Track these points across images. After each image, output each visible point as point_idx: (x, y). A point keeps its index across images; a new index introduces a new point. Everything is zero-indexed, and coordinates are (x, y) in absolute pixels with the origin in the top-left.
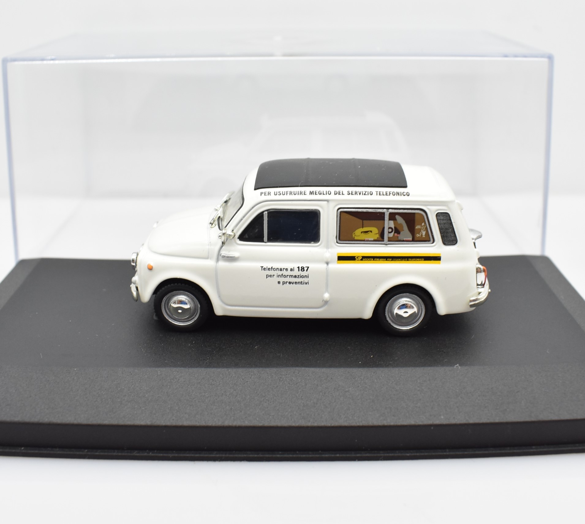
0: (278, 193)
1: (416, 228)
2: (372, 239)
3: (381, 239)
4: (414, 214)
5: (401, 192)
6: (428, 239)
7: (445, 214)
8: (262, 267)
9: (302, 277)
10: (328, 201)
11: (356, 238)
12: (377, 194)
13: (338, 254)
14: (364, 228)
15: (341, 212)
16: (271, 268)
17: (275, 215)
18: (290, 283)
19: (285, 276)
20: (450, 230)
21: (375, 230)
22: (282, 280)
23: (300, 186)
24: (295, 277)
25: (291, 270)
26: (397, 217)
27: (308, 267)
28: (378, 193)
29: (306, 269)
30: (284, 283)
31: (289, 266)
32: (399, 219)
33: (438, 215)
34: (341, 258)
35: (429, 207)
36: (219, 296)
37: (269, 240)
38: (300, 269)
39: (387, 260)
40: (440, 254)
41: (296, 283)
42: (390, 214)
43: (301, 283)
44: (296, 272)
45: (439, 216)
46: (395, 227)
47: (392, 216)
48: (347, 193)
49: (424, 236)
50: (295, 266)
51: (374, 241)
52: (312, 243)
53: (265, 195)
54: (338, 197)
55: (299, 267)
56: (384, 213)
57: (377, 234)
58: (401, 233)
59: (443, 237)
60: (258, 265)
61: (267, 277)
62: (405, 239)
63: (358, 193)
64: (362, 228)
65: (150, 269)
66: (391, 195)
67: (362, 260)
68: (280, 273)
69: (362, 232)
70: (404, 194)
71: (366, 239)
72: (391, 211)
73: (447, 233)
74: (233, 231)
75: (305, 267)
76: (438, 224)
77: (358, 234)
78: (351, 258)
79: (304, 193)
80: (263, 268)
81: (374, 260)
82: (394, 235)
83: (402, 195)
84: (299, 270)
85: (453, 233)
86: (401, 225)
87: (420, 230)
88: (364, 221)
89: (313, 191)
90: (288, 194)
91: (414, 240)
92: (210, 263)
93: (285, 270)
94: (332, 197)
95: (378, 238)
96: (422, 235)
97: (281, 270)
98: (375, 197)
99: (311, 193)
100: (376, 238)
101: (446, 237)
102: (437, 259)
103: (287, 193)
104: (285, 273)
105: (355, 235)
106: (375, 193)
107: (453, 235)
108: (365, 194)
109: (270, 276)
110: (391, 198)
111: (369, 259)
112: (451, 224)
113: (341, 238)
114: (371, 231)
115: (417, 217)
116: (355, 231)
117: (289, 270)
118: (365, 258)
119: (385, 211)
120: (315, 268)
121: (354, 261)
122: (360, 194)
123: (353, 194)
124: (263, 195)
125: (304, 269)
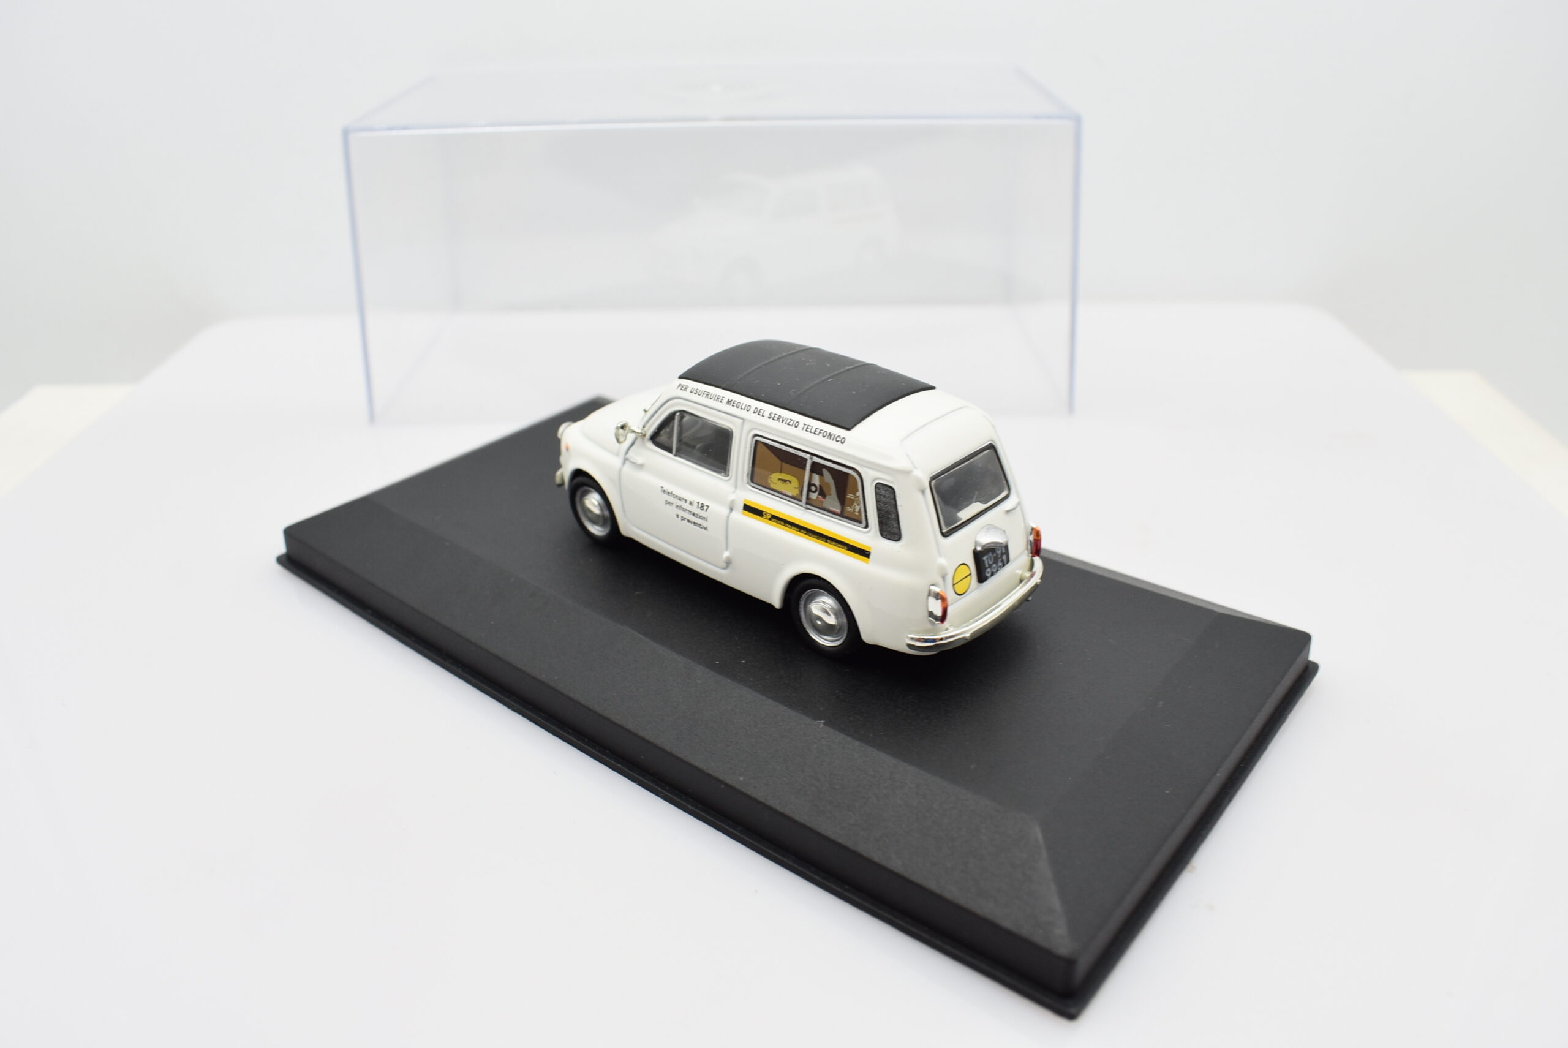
0: (694, 391)
1: (848, 497)
2: (790, 494)
4: (847, 474)
5: (835, 436)
6: (858, 519)
7: (888, 488)
8: (662, 487)
9: (700, 517)
10: (743, 419)
11: (772, 486)
12: (803, 429)
13: (745, 500)
14: (782, 474)
15: (756, 441)
16: (671, 491)
17: (687, 419)
18: (689, 521)
19: (685, 510)
20: (893, 516)
21: (793, 481)
22: (681, 513)
23: (722, 388)
24: (694, 514)
25: (691, 503)
26: (825, 471)
27: (709, 507)
28: (806, 427)
29: (705, 508)
30: (683, 519)
31: (689, 497)
32: (828, 476)
33: (879, 487)
34: (748, 508)
35: (866, 469)
36: (623, 508)
37: (677, 453)
38: (700, 505)
39: (800, 531)
40: (870, 548)
41: (695, 524)
42: (814, 464)
43: (699, 525)
44: (695, 509)
45: (879, 489)
46: (820, 486)
47: (817, 468)
48: (769, 415)
49: (857, 514)
50: (696, 499)
51: (791, 497)
52: (720, 473)
54: (757, 416)
55: (699, 503)
56: (806, 460)
57: (795, 488)
58: (828, 497)
59: (881, 523)
60: (658, 483)
61: (666, 503)
62: (831, 508)
63: (781, 420)
64: (778, 474)
65: (567, 449)
66: (821, 435)
67: (770, 519)
68: (679, 503)
69: (779, 479)
70: (838, 439)
71: (784, 491)
72: (816, 459)
73: (888, 519)
74: (644, 427)
75: (705, 504)
76: (878, 501)
77: (775, 478)
78: (758, 512)
79: (722, 399)
80: (663, 489)
81: (784, 525)
82: (818, 497)
83: (835, 439)
84: (698, 507)
85: (897, 522)
87: (852, 502)
88: (784, 464)
89: (732, 399)
90: (704, 396)
92: (618, 465)
93: (684, 500)
94: (751, 414)
95: (797, 494)
97: (680, 499)
98: (799, 432)
99: (730, 402)
100: (795, 494)
101: (886, 524)
102: (865, 554)
103: (704, 394)
104: (683, 504)
105: (771, 481)
106: (801, 426)
107: (895, 525)
108: (788, 424)
109: (669, 503)
110: (819, 439)
111: (779, 522)
112: (896, 506)
113: (755, 479)
114: (790, 482)
115: (849, 479)
116: (771, 474)
117: (689, 502)
118: (775, 518)
119: (807, 456)
120: (717, 510)
121: (760, 518)
122: (783, 421)
123: (776, 418)
124: (680, 388)
125: (703, 506)
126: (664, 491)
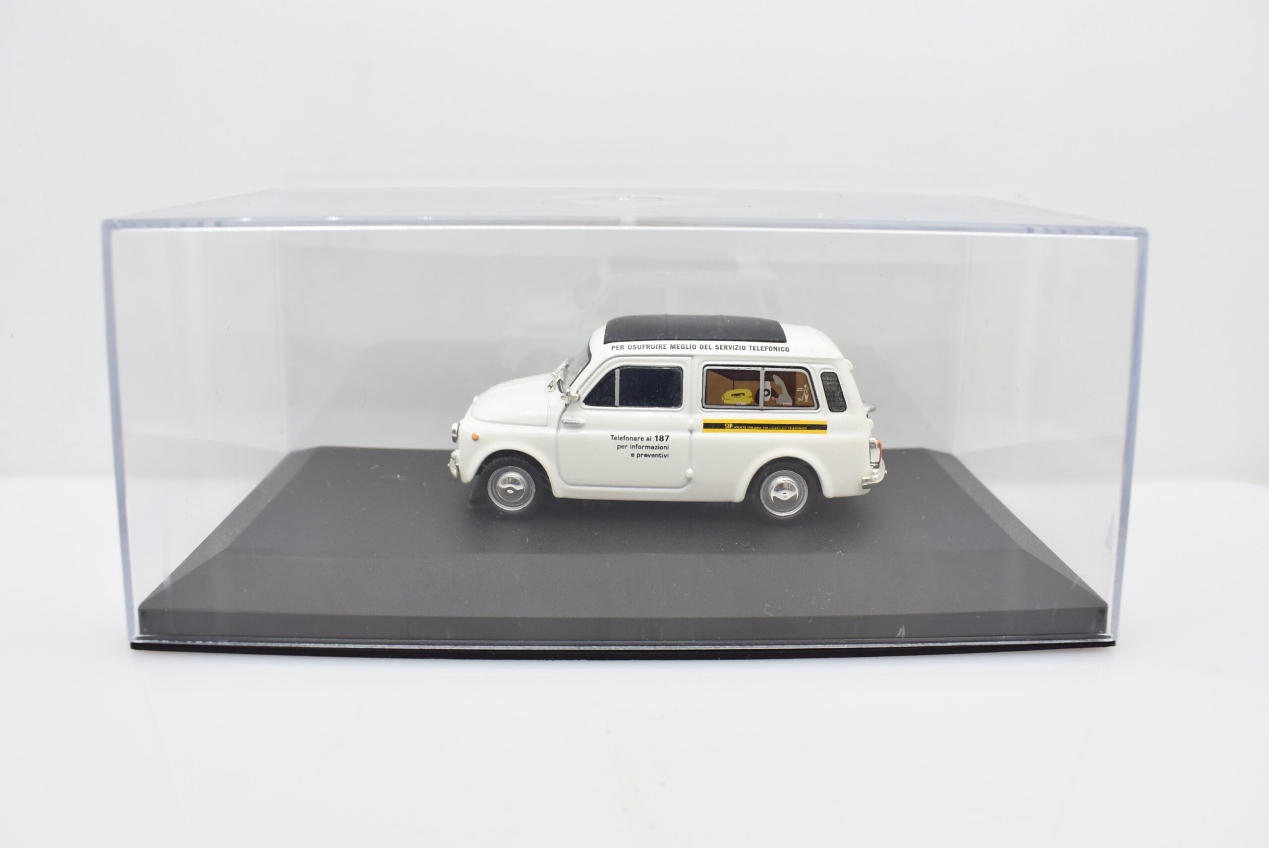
0: (633, 347)
1: (798, 390)
2: (745, 404)
4: (795, 373)
5: (779, 348)
6: (812, 404)
7: (831, 374)
8: (612, 436)
9: (661, 448)
10: (692, 356)
11: (725, 402)
12: (751, 350)
13: (704, 420)
14: (735, 390)
15: (708, 370)
16: (623, 437)
17: (628, 373)
18: (646, 456)
19: (641, 447)
20: (838, 392)
21: (748, 393)
22: (636, 451)
23: (659, 340)
24: (653, 448)
25: (648, 439)
26: (775, 377)
27: (668, 436)
28: (752, 348)
29: (665, 438)
30: (639, 455)
31: (645, 435)
32: (778, 380)
33: (823, 375)
34: (707, 426)
35: (811, 365)
36: (560, 473)
37: (622, 404)
38: (659, 438)
39: (762, 429)
40: (826, 422)
41: (653, 455)
42: (767, 373)
43: (659, 456)
44: (653, 443)
45: (824, 376)
46: (772, 389)
47: (769, 376)
48: (715, 348)
49: (807, 401)
50: (653, 434)
51: (747, 405)
52: (673, 407)
53: (617, 349)
54: (704, 352)
55: (657, 437)
56: (759, 372)
57: (750, 397)
58: (779, 396)
59: (829, 402)
60: (608, 433)
61: (618, 448)
62: (783, 404)
63: (728, 348)
64: (732, 390)
65: (476, 438)
66: (768, 350)
67: (732, 428)
68: (634, 443)
69: (732, 395)
70: (783, 349)
71: (738, 403)
72: (767, 369)
73: (834, 397)
74: (578, 392)
75: (664, 436)
76: (824, 386)
77: (728, 396)
78: (721, 426)
79: (664, 347)
80: (614, 437)
81: (747, 428)
82: (771, 398)
83: (780, 350)
84: (657, 440)
85: (841, 397)
87: (801, 394)
88: (735, 382)
89: (674, 345)
90: (645, 348)
91: (795, 405)
92: (551, 431)
93: (640, 439)
94: (697, 351)
95: (751, 402)
96: (804, 399)
97: (635, 439)
98: (748, 352)
99: (672, 347)
100: (749, 402)
101: (833, 401)
102: (823, 427)
103: (643, 347)
104: (640, 443)
105: (724, 399)
106: (748, 348)
107: (841, 400)
108: (736, 349)
109: (622, 447)
110: (767, 353)
111: (742, 427)
112: (839, 386)
113: (707, 403)
114: (744, 394)
115: (799, 380)
116: (724, 393)
117: (645, 439)
118: (737, 426)
119: (760, 369)
120: (677, 436)
121: (723, 429)
122: (730, 348)
123: (722, 348)
124: (615, 349)
125: (662, 438)
126: (616, 438)
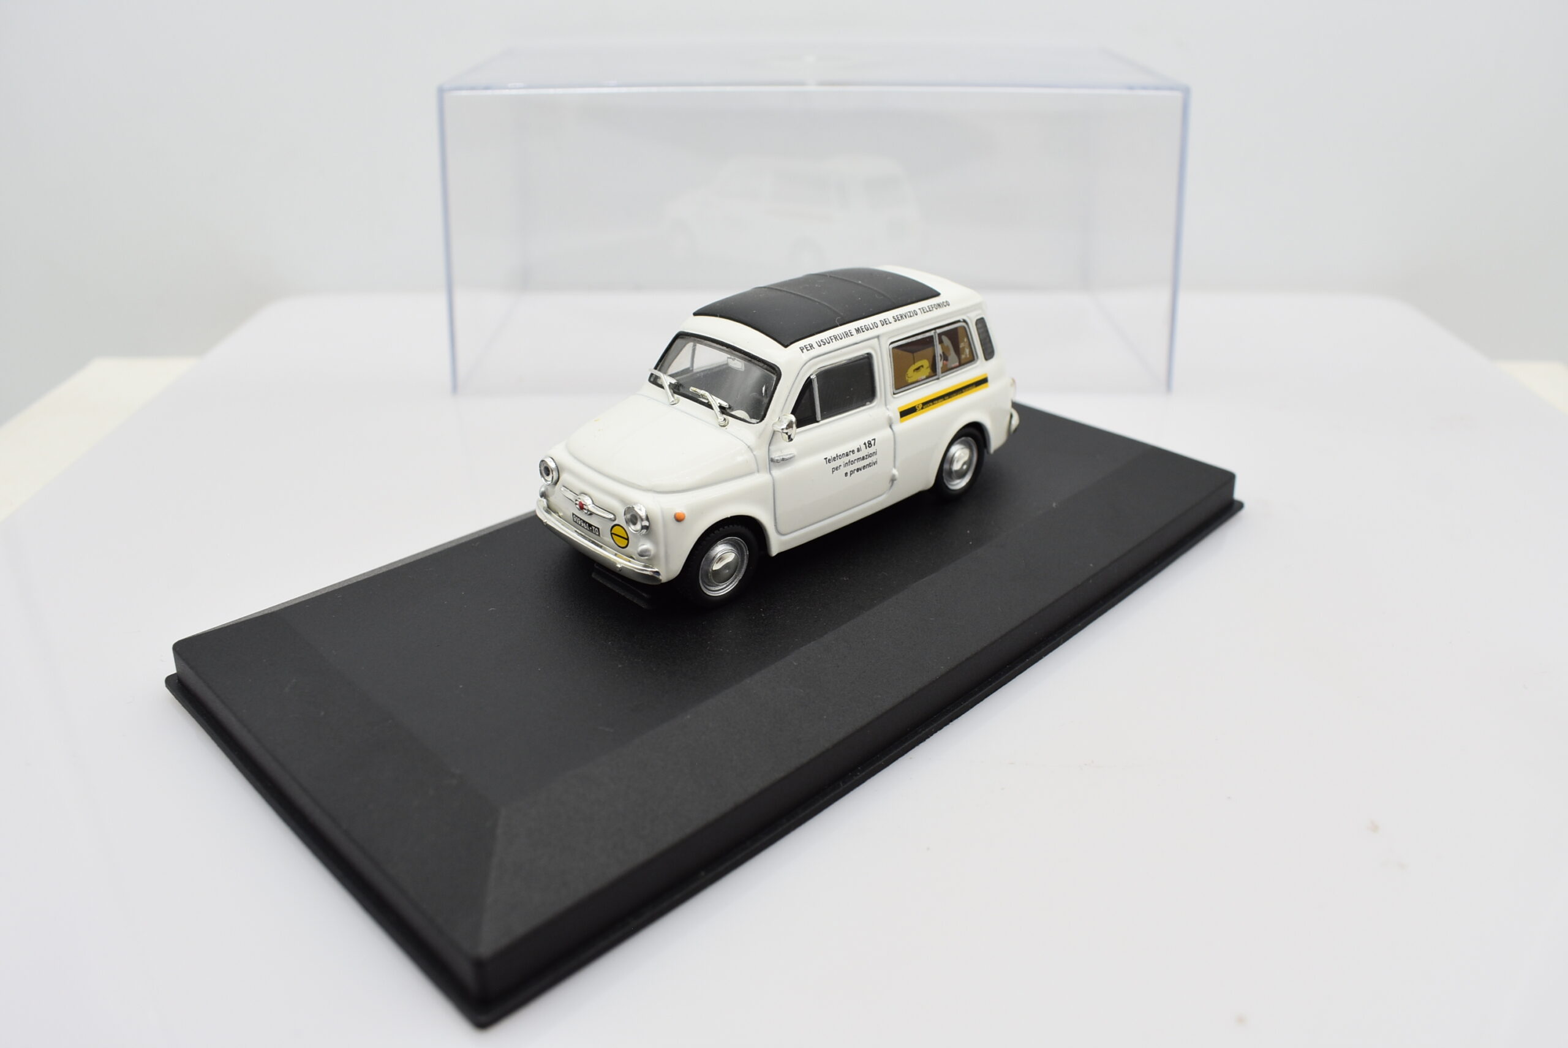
0: (822, 343)
1: (961, 346)
2: (924, 377)
3: (934, 373)
4: (956, 329)
5: (941, 303)
6: (973, 357)
7: (982, 320)
8: (826, 459)
9: (870, 455)
10: (878, 337)
11: (910, 381)
12: (921, 313)
13: (899, 409)
14: (916, 364)
15: (893, 348)
16: (835, 456)
17: (828, 376)
18: (858, 470)
19: (852, 462)
20: (988, 340)
21: (926, 363)
22: (849, 468)
23: (841, 325)
24: (863, 458)
25: (858, 449)
26: (944, 337)
27: (874, 439)
28: (922, 310)
29: (873, 442)
30: (852, 472)
31: (854, 446)
32: (946, 340)
34: (904, 413)
35: (968, 315)
36: (776, 526)
37: (823, 418)
38: (867, 445)
39: (944, 400)
40: (985, 374)
41: (864, 467)
42: (939, 335)
43: (869, 465)
44: (863, 452)
45: (978, 324)
46: (943, 353)
47: (940, 338)
48: (893, 320)
49: (968, 355)
50: (860, 442)
51: (927, 378)
52: (868, 403)
53: (808, 350)
54: (886, 328)
55: (865, 444)
56: (933, 336)
57: (929, 367)
58: (950, 358)
59: (983, 350)
60: (820, 458)
61: (833, 472)
62: (953, 365)
63: (904, 317)
64: (913, 365)
65: (679, 519)
66: (934, 309)
67: (922, 408)
68: (846, 459)
69: (914, 370)
70: (944, 304)
71: (919, 378)
72: (939, 331)
73: (986, 344)
75: (871, 440)
76: (978, 334)
77: (911, 373)
78: (912, 410)
79: (850, 333)
80: (827, 460)
81: (933, 404)
82: (944, 363)
83: (943, 306)
84: (866, 448)
85: (991, 342)
86: (948, 347)
87: (964, 349)
88: (916, 353)
89: (858, 328)
90: (834, 340)
91: (962, 364)
92: (762, 479)
93: (851, 453)
94: (881, 330)
95: (930, 373)
96: (966, 355)
97: (847, 454)
98: (922, 317)
99: (858, 331)
100: (927, 374)
101: (986, 348)
102: (984, 381)
103: (832, 339)
104: (852, 457)
105: (910, 376)
106: (919, 312)
107: (990, 345)
108: (911, 316)
109: (837, 469)
110: (936, 313)
111: (928, 405)
112: (988, 331)
113: (899, 384)
114: (922, 366)
115: (960, 333)
116: (907, 371)
117: (856, 451)
119: (932, 333)
120: (883, 435)
121: (916, 413)
122: (906, 316)
123: (900, 318)
124: (805, 350)
125: (870, 444)
126: (829, 460)
